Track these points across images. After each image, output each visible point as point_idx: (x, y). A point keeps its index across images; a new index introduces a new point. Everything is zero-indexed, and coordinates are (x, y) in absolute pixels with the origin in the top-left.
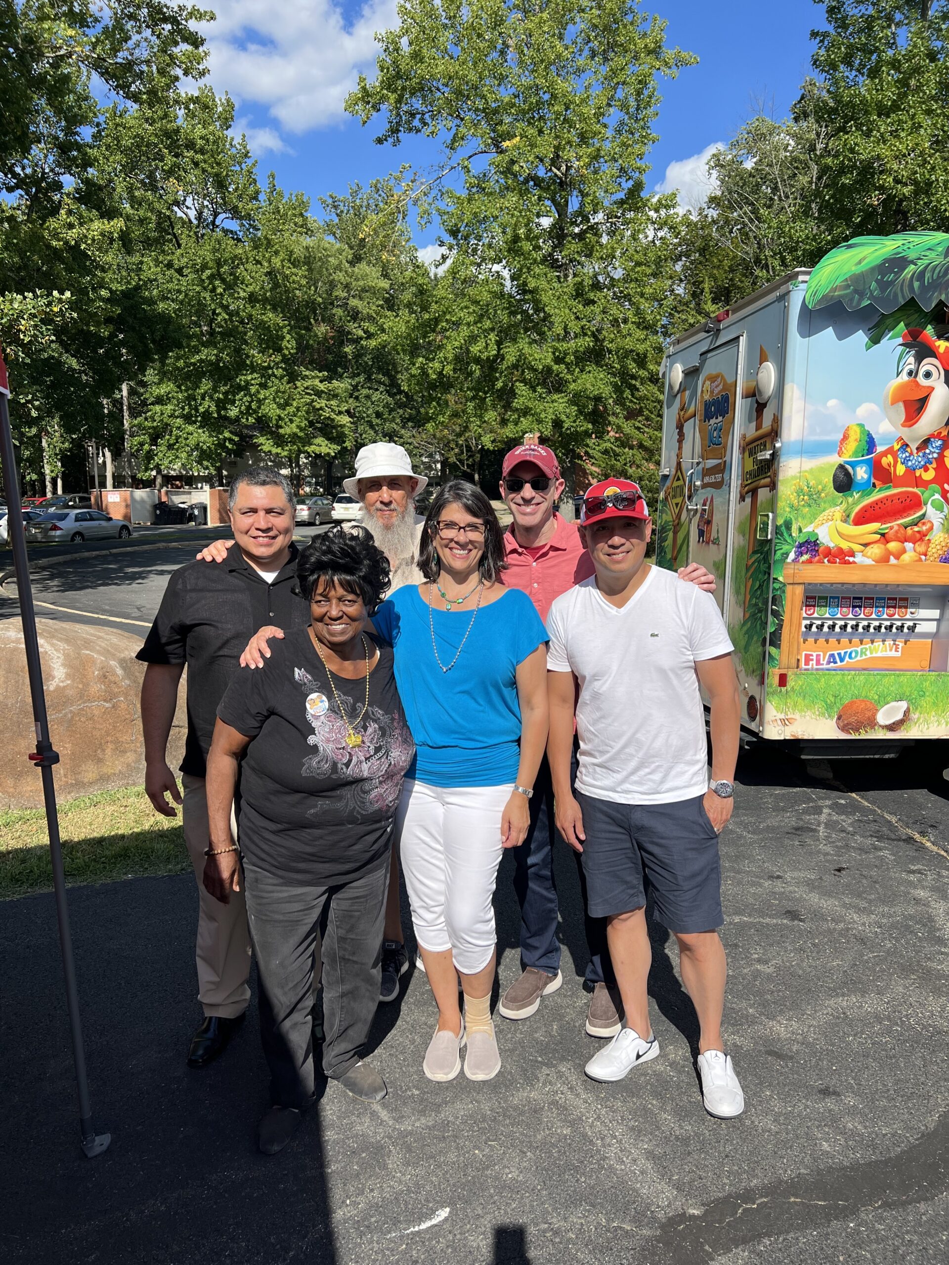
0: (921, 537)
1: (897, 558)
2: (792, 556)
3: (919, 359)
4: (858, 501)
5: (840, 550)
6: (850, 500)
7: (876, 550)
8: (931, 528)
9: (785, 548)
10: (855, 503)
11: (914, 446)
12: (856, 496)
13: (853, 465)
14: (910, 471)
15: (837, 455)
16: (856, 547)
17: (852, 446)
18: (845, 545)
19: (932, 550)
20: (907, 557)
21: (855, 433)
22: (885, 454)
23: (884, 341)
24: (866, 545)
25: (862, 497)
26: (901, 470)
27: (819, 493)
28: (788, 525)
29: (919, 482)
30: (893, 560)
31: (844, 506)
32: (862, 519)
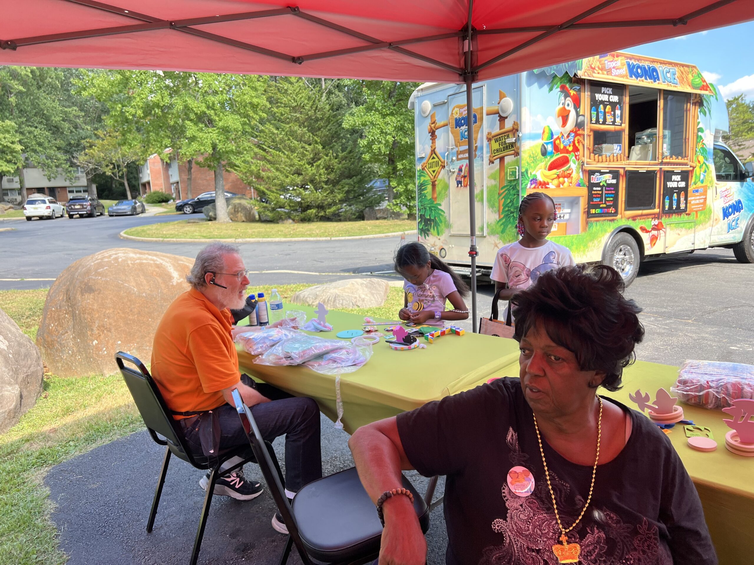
0: (569, 176)
1: (563, 185)
2: (529, 185)
3: (565, 97)
4: (549, 160)
5: (544, 182)
6: (547, 159)
7: (556, 182)
8: (572, 172)
9: (527, 182)
10: (548, 161)
11: (565, 136)
12: (549, 157)
13: (547, 144)
14: (565, 147)
15: (541, 139)
16: (550, 181)
17: (546, 135)
18: (546, 180)
19: (573, 181)
20: (566, 184)
21: (547, 131)
22: (556, 139)
23: (554, 89)
24: (553, 179)
25: (550, 158)
26: (562, 147)
27: (536, 157)
28: (527, 171)
29: (568, 152)
30: (561, 186)
31: (545, 162)
32: (551, 168)
